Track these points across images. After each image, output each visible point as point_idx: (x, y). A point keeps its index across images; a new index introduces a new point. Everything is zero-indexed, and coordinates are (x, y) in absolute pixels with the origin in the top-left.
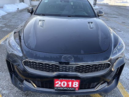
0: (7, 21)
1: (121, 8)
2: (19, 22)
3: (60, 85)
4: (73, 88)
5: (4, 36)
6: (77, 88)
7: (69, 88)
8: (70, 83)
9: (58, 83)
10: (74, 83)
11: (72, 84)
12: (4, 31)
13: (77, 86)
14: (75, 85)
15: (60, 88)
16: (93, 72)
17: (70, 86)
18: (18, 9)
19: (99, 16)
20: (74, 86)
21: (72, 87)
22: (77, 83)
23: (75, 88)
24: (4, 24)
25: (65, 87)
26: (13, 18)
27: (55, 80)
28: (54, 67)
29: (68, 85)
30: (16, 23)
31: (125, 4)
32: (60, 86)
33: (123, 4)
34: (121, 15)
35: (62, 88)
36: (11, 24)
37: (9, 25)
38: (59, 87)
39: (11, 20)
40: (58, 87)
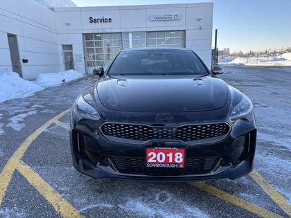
0: (47, 100)
1: (272, 71)
2: (69, 101)
3: (156, 159)
4: (176, 163)
5: (47, 120)
6: (181, 163)
7: (170, 163)
8: (170, 155)
9: (152, 155)
10: (176, 155)
11: (174, 157)
12: (45, 114)
13: (181, 160)
14: (179, 159)
15: (155, 165)
16: (203, 138)
17: (171, 161)
18: (64, 81)
19: (215, 74)
20: (176, 160)
21: (174, 162)
22: (181, 155)
23: (179, 164)
24: (43, 105)
25: (162, 163)
26: (57, 95)
27: (148, 150)
28: (145, 130)
29: (167, 158)
30: (63, 101)
31: (279, 62)
32: (155, 161)
33: (276, 62)
34: (270, 81)
35: (158, 165)
36: (54, 104)
37: (53, 106)
38: (154, 163)
39: (54, 99)
40: (152, 163)
